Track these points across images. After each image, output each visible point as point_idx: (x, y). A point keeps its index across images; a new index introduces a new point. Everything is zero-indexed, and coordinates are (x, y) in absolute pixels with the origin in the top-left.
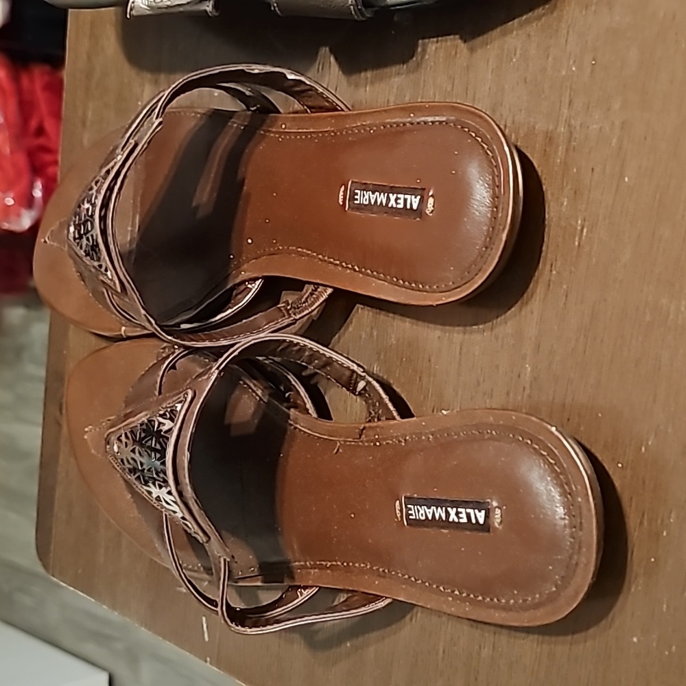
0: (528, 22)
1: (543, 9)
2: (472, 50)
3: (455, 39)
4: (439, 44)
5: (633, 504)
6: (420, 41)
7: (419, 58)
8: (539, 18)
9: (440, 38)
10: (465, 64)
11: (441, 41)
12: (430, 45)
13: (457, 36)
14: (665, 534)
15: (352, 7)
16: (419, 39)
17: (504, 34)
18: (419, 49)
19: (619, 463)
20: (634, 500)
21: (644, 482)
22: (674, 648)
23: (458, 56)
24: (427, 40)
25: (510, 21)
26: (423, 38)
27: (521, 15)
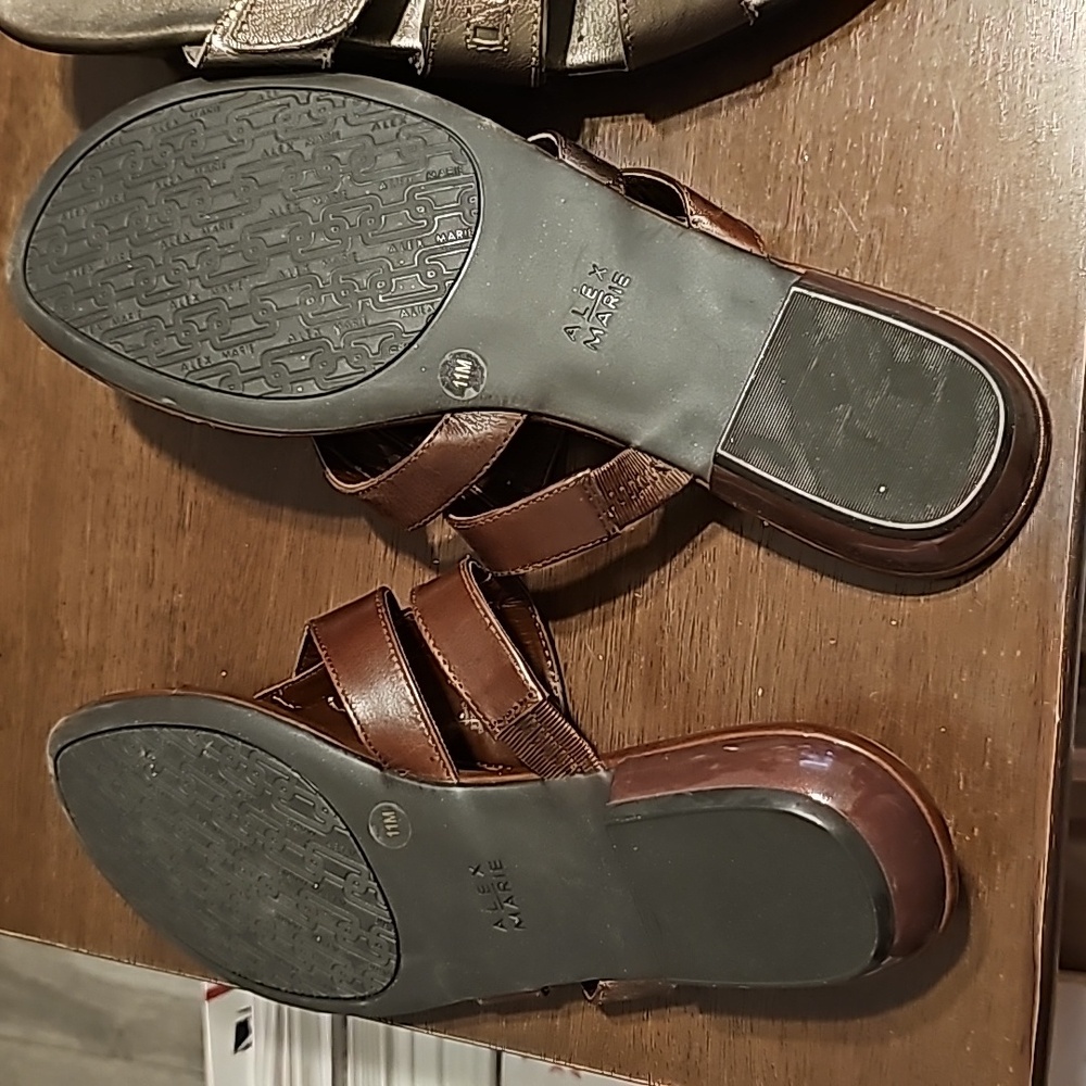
0: (740, 100)
1: (762, 84)
2: (664, 132)
3: (638, 119)
4: (616, 124)
5: (914, 667)
6: (587, 120)
7: (587, 141)
8: (757, 95)
9: (616, 117)
10: (655, 150)
11: (620, 120)
12: (602, 125)
13: (642, 115)
14: (956, 696)
15: (533, 69)
16: (586, 116)
17: (709, 113)
18: (587, 130)
19: (892, 620)
20: (914, 662)
21: (925, 639)
22: (976, 830)
23: (644, 139)
24: (597, 119)
25: (717, 98)
26: (591, 117)
27: (732, 92)
